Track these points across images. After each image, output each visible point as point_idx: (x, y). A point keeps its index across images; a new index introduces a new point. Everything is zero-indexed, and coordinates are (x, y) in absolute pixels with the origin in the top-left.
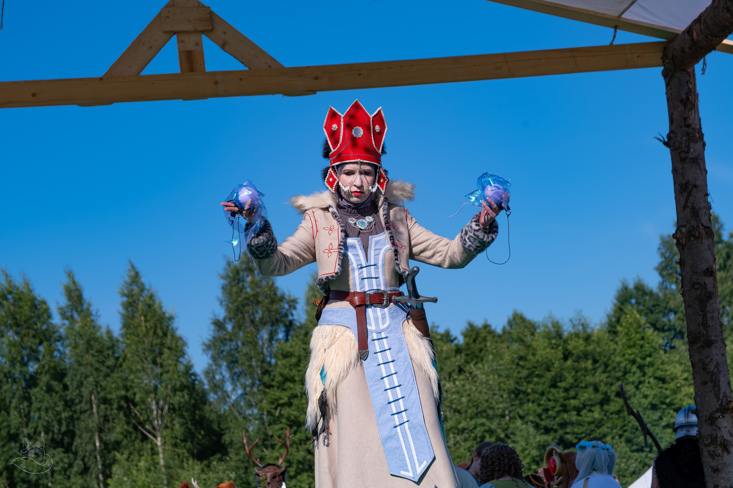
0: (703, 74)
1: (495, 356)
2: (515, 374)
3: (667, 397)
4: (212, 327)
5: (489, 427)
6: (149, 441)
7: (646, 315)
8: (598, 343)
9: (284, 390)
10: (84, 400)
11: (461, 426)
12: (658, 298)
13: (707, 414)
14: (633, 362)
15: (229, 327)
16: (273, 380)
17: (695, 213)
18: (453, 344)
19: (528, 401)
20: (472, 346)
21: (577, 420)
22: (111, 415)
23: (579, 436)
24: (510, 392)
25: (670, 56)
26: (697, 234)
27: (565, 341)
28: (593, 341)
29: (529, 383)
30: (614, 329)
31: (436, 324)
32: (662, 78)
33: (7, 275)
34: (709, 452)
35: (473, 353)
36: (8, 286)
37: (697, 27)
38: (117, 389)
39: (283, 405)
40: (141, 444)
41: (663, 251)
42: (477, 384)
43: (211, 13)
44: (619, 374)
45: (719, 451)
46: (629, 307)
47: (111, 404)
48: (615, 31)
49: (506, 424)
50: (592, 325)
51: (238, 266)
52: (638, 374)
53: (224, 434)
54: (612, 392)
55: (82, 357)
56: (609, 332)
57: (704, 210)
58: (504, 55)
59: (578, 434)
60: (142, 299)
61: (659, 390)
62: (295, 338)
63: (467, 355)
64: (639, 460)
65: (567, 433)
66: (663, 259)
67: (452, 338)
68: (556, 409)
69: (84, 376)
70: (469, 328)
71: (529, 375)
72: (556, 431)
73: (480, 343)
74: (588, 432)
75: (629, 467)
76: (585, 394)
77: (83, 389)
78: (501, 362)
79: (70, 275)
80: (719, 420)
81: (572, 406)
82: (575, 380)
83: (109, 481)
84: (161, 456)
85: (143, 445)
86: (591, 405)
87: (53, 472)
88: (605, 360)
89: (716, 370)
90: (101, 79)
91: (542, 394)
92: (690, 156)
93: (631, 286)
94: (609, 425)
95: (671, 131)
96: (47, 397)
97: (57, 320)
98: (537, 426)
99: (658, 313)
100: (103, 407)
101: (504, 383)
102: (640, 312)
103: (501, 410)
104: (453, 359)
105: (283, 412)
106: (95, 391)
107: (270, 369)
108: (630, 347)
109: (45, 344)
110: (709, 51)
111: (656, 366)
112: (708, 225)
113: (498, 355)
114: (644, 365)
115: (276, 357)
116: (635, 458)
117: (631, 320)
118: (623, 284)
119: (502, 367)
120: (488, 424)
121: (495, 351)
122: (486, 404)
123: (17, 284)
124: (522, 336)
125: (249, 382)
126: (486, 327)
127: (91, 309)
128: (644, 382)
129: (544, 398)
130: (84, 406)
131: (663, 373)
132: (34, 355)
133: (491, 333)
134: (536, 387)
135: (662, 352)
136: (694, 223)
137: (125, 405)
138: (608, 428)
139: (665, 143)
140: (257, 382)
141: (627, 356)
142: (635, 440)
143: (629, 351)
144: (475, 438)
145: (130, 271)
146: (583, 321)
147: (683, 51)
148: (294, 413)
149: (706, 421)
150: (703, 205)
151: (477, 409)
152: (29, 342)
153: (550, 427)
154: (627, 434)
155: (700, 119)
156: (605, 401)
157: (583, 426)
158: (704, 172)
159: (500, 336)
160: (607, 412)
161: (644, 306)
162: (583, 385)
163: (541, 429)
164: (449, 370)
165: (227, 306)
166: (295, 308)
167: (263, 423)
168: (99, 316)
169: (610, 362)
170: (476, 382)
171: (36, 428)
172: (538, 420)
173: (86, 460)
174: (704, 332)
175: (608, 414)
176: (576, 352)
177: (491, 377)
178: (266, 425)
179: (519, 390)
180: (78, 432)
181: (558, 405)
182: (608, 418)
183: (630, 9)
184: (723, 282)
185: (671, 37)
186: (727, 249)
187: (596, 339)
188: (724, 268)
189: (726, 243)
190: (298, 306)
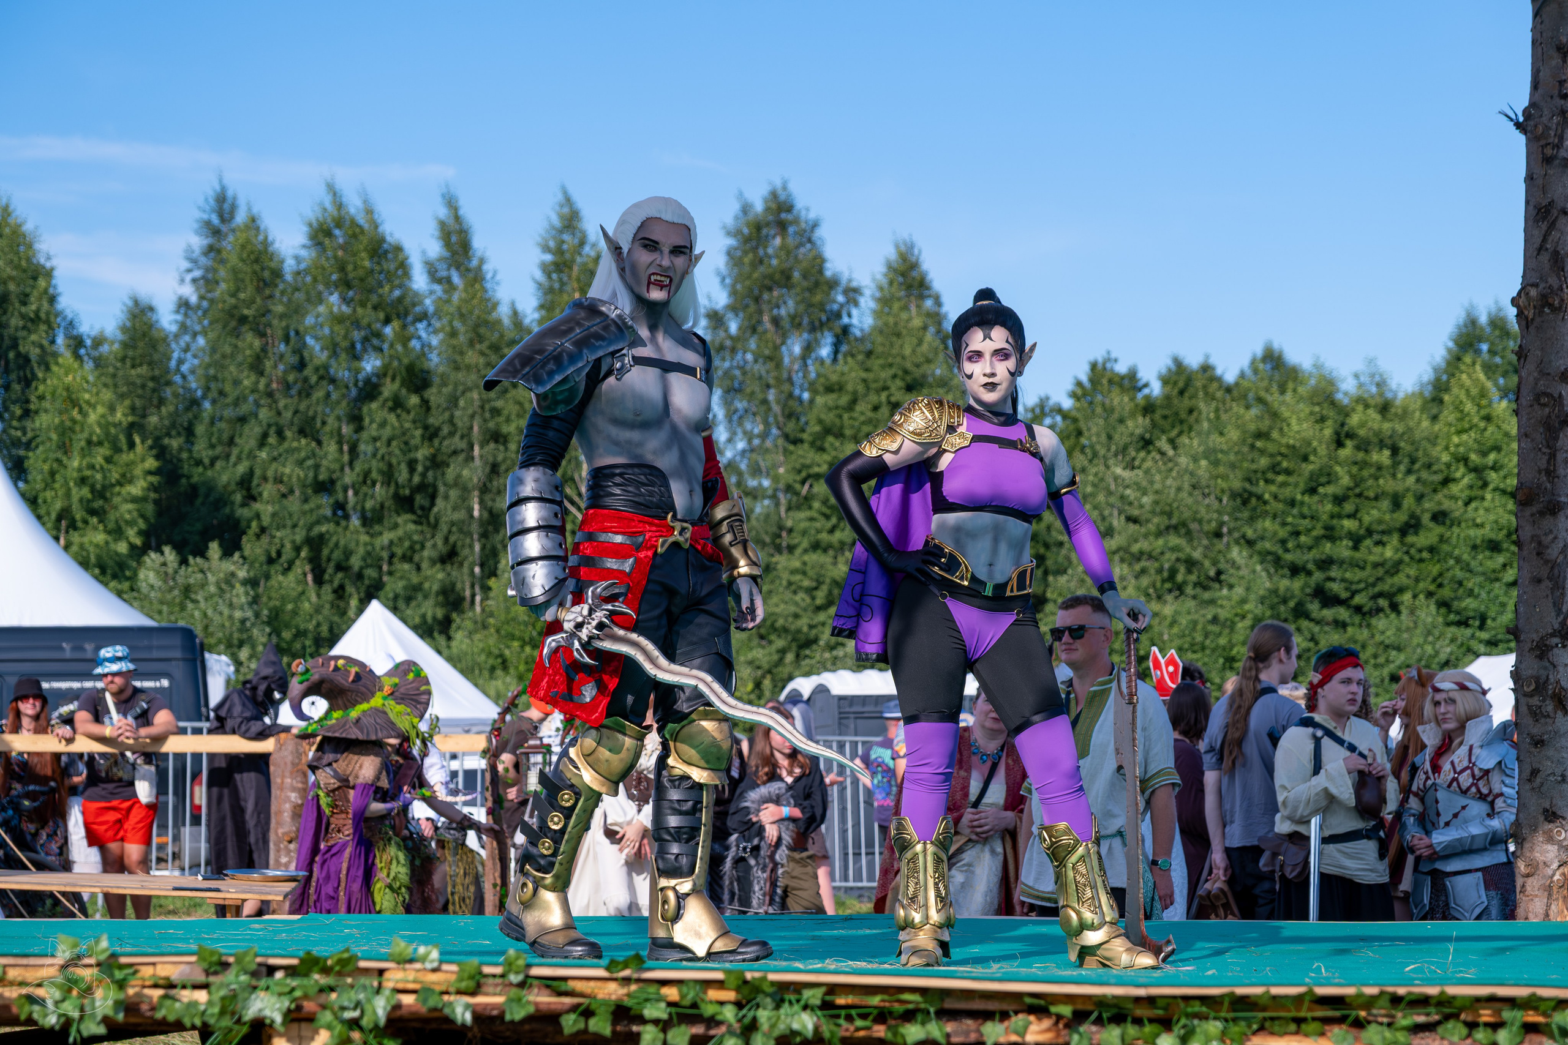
2: (1245, 465)
5: (1188, 554)
7: (1502, 376)
8: (1402, 419)
9: (822, 449)
10: (459, 431)
11: (1135, 548)
13: (1535, 637)
15: (733, 327)
16: (803, 430)
17: (1559, 261)
18: (1140, 396)
19: (1265, 514)
20: (1176, 401)
21: (1352, 558)
23: (1354, 587)
24: (1234, 495)
26: (1556, 302)
29: (1267, 481)
30: (1438, 397)
31: (1113, 355)
33: (335, 194)
35: (1177, 414)
36: (335, 213)
39: (816, 478)
45: (1549, 707)
50: (1395, 387)
51: (761, 217)
54: (1423, 512)
55: (462, 353)
56: (1430, 400)
59: (1351, 583)
60: (579, 259)
62: (849, 359)
64: (1459, 642)
65: (1330, 579)
67: (1140, 384)
68: (1315, 533)
69: (461, 388)
70: (1173, 367)
71: (1275, 468)
72: (1309, 573)
73: (1190, 398)
74: (1371, 580)
75: (1437, 653)
76: (1373, 512)
77: (458, 413)
78: (1223, 440)
79: (451, 203)
80: (1556, 651)
81: (1345, 530)
82: (1357, 485)
83: (492, 582)
86: (1383, 533)
87: (392, 556)
88: (1414, 449)
89: (1561, 557)
91: (1292, 504)
93: (1483, 319)
94: (1412, 572)
95: (1533, 104)
96: (392, 418)
97: (420, 281)
98: (1277, 561)
100: (491, 447)
101: (1225, 477)
103: (1214, 524)
105: (814, 490)
106: (479, 417)
107: (799, 409)
109: (396, 324)
115: (812, 388)
116: (1449, 635)
118: (1469, 314)
119: (1225, 447)
120: (1187, 547)
122: (1187, 512)
123: (352, 211)
124: (1265, 395)
125: (758, 429)
126: (1206, 368)
127: (485, 267)
129: (1295, 511)
130: (458, 442)
132: (374, 341)
133: (1216, 381)
134: (1282, 490)
136: (1553, 281)
138: (1408, 576)
139: (1518, 125)
140: (775, 431)
142: (1456, 603)
144: (1159, 572)
145: (562, 206)
149: (1531, 649)
151: (1170, 518)
152: (366, 315)
153: (1300, 563)
154: (1442, 592)
156: (1412, 526)
157: (1363, 568)
159: (1228, 390)
160: (1412, 546)
161: (1502, 357)
162: (1371, 494)
163: (1282, 567)
165: (733, 286)
166: (855, 304)
167: (777, 504)
168: (498, 283)
171: (367, 474)
172: (1280, 552)
173: (452, 539)
174: (1549, 486)
175: (1413, 551)
176: (1362, 432)
177: (1204, 463)
178: (783, 509)
179: (1251, 494)
180: (442, 489)
181: (1319, 525)
182: (1412, 558)
187: (1399, 411)
190: (862, 302)
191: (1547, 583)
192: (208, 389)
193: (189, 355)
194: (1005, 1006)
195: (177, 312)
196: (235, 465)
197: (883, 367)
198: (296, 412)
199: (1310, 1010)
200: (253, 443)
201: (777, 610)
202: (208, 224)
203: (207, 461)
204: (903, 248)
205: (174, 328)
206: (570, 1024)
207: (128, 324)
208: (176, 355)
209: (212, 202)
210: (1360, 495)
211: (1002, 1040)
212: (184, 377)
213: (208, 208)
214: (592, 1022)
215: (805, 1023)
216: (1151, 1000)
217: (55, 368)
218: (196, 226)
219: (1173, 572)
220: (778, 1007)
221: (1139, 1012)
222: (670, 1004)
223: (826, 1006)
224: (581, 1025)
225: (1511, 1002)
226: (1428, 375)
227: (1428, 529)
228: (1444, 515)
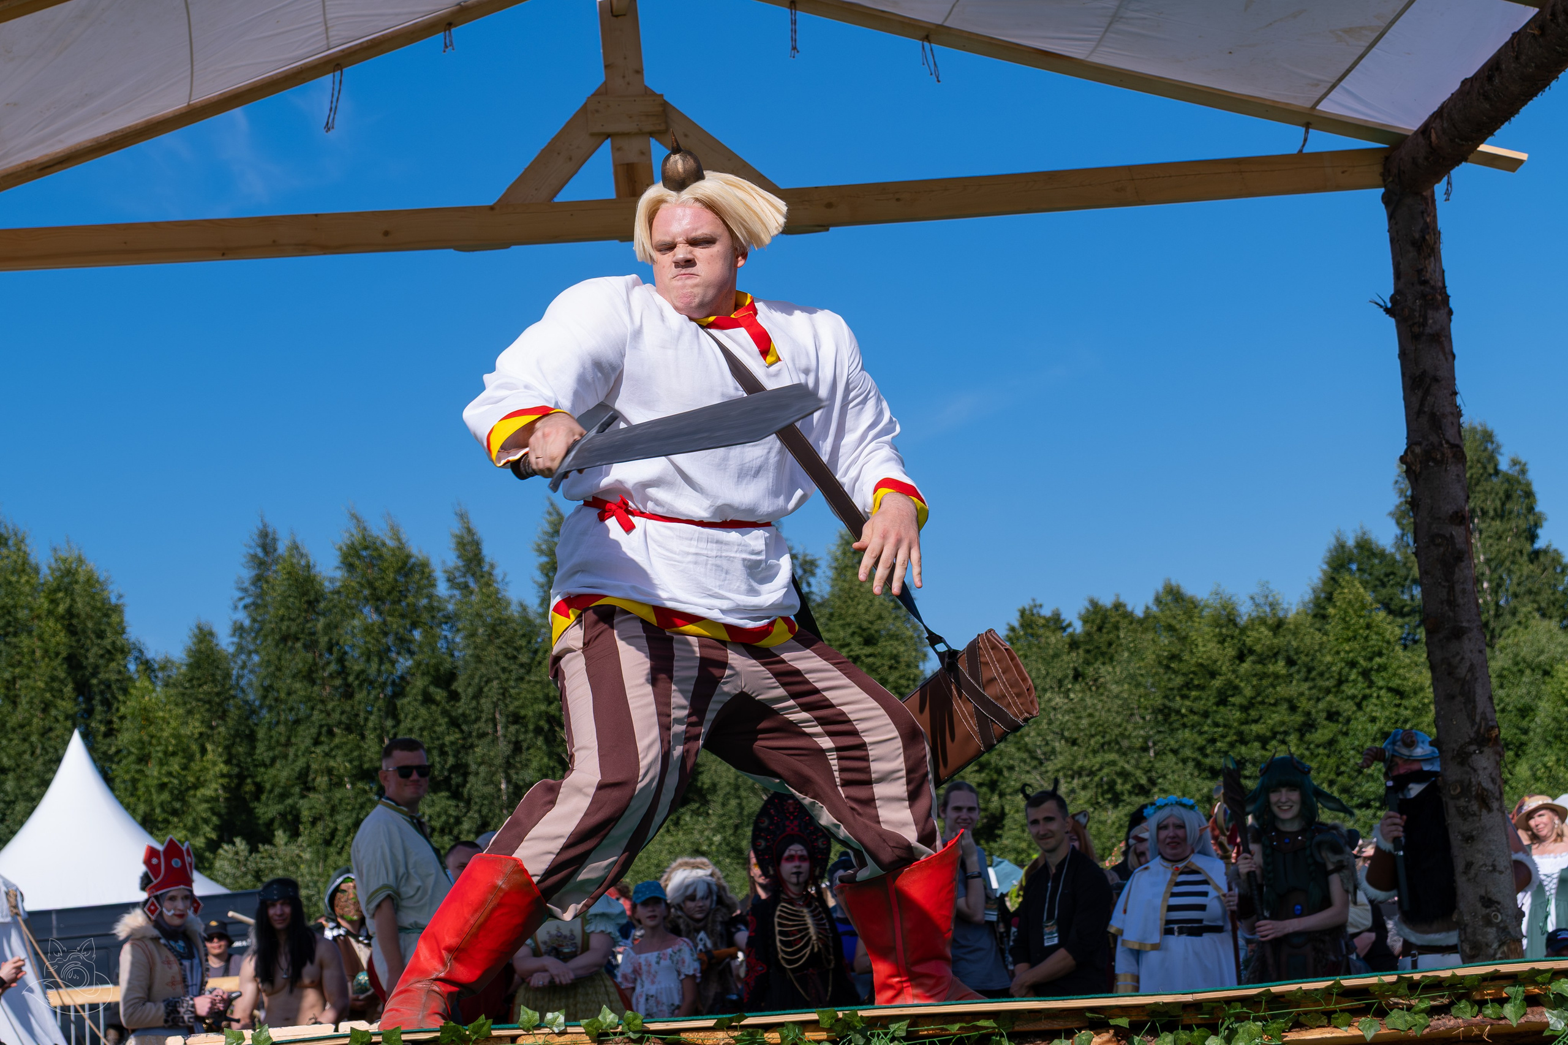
0: (1447, 200)
1: (1132, 653)
2: (1163, 684)
3: (1406, 721)
5: (1123, 767)
7: (1374, 589)
8: (1295, 634)
10: (484, 717)
12: (1394, 561)
13: (1455, 745)
14: (1353, 664)
17: (1436, 422)
18: (1065, 634)
19: (1184, 726)
20: (1096, 636)
22: (525, 740)
24: (1156, 711)
25: (1395, 170)
26: (1438, 456)
27: (1243, 630)
28: (1289, 630)
29: (1184, 697)
30: (1322, 612)
31: (1038, 602)
32: (1383, 206)
33: (358, 521)
34: (1458, 808)
35: (1098, 648)
36: (362, 537)
37: (1437, 124)
38: (536, 700)
41: (1403, 486)
42: (1104, 698)
43: (665, 105)
44: (1330, 683)
45: (1475, 806)
46: (1347, 578)
47: (526, 726)
48: (1307, 132)
49: (1150, 762)
50: (1286, 606)
52: (1361, 684)
53: (701, 773)
54: (1317, 712)
55: (482, 648)
56: (1315, 615)
57: (1450, 418)
58: (1129, 168)
61: (1395, 710)
63: (1088, 651)
66: (1403, 499)
67: (1064, 624)
68: (1228, 739)
69: (484, 679)
70: (1091, 608)
71: (1188, 685)
73: (1108, 633)
76: (1273, 716)
77: (483, 700)
78: (1142, 664)
79: (463, 518)
80: (1474, 755)
81: (1254, 733)
82: (1258, 694)
86: (1286, 733)
88: (1307, 659)
89: (1469, 676)
90: (492, 208)
91: (1206, 715)
92: (1428, 330)
93: (1351, 543)
95: (1397, 291)
96: (423, 711)
97: (442, 588)
98: (1198, 765)
99: (1392, 586)
100: (513, 729)
101: (1146, 696)
102: (1365, 584)
103: (1140, 740)
104: (1066, 658)
106: (501, 705)
108: (1348, 640)
109: (421, 628)
110: (1458, 163)
111: (1390, 670)
112: (1457, 442)
113: (1135, 652)
114: (1371, 669)
117: (1350, 597)
118: (1338, 539)
119: (1142, 671)
120: (1122, 763)
121: (1132, 645)
122: (1117, 731)
123: (376, 533)
124: (1174, 622)
126: (1118, 606)
127: (496, 572)
128: (1371, 696)
129: (1209, 721)
130: (481, 725)
131: (1402, 681)
132: (404, 644)
133: (1128, 616)
134: (1196, 703)
135: (1399, 648)
136: (1434, 439)
137: (546, 727)
139: (1387, 311)
141: (1342, 654)
143: (1347, 646)
144: (1099, 785)
145: (550, 514)
146: (1270, 599)
147: (1415, 162)
149: (1453, 758)
150: (1448, 409)
151: (1103, 737)
152: (395, 623)
153: (1218, 766)
154: (1343, 780)
155: (1443, 271)
156: (1308, 726)
158: (1450, 358)
159: (1141, 622)
160: (1312, 742)
161: (1370, 574)
162: (1272, 701)
163: (1204, 770)
164: (1060, 675)
166: (813, 574)
168: (507, 584)
169: (1315, 663)
170: (1102, 694)
172: (1200, 757)
173: (485, 811)
174: (1451, 614)
175: (1312, 746)
176: (1258, 648)
177: (1126, 686)
179: (1169, 708)
180: (473, 767)
181: (1233, 731)
183: (1330, 96)
184: (1500, 538)
185: (1396, 140)
186: (1506, 485)
187: (1292, 627)
188: (1501, 515)
189: (1506, 474)
190: (818, 572)
191: (1459, 699)
192: (265, 697)
193: (246, 671)
194: (1069, 1025)
195: (233, 635)
196: (294, 761)
197: (843, 626)
198: (342, 713)
200: (308, 742)
202: (254, 557)
203: (268, 761)
205: (231, 649)
207: (193, 648)
208: (234, 672)
209: (255, 537)
210: (1263, 703)
212: (243, 691)
213: (253, 544)
217: (133, 691)
218: (244, 560)
219: (1112, 784)
221: (1187, 1019)
225: (1513, 978)
226: (1308, 596)
227: (1324, 727)
228: (1338, 713)
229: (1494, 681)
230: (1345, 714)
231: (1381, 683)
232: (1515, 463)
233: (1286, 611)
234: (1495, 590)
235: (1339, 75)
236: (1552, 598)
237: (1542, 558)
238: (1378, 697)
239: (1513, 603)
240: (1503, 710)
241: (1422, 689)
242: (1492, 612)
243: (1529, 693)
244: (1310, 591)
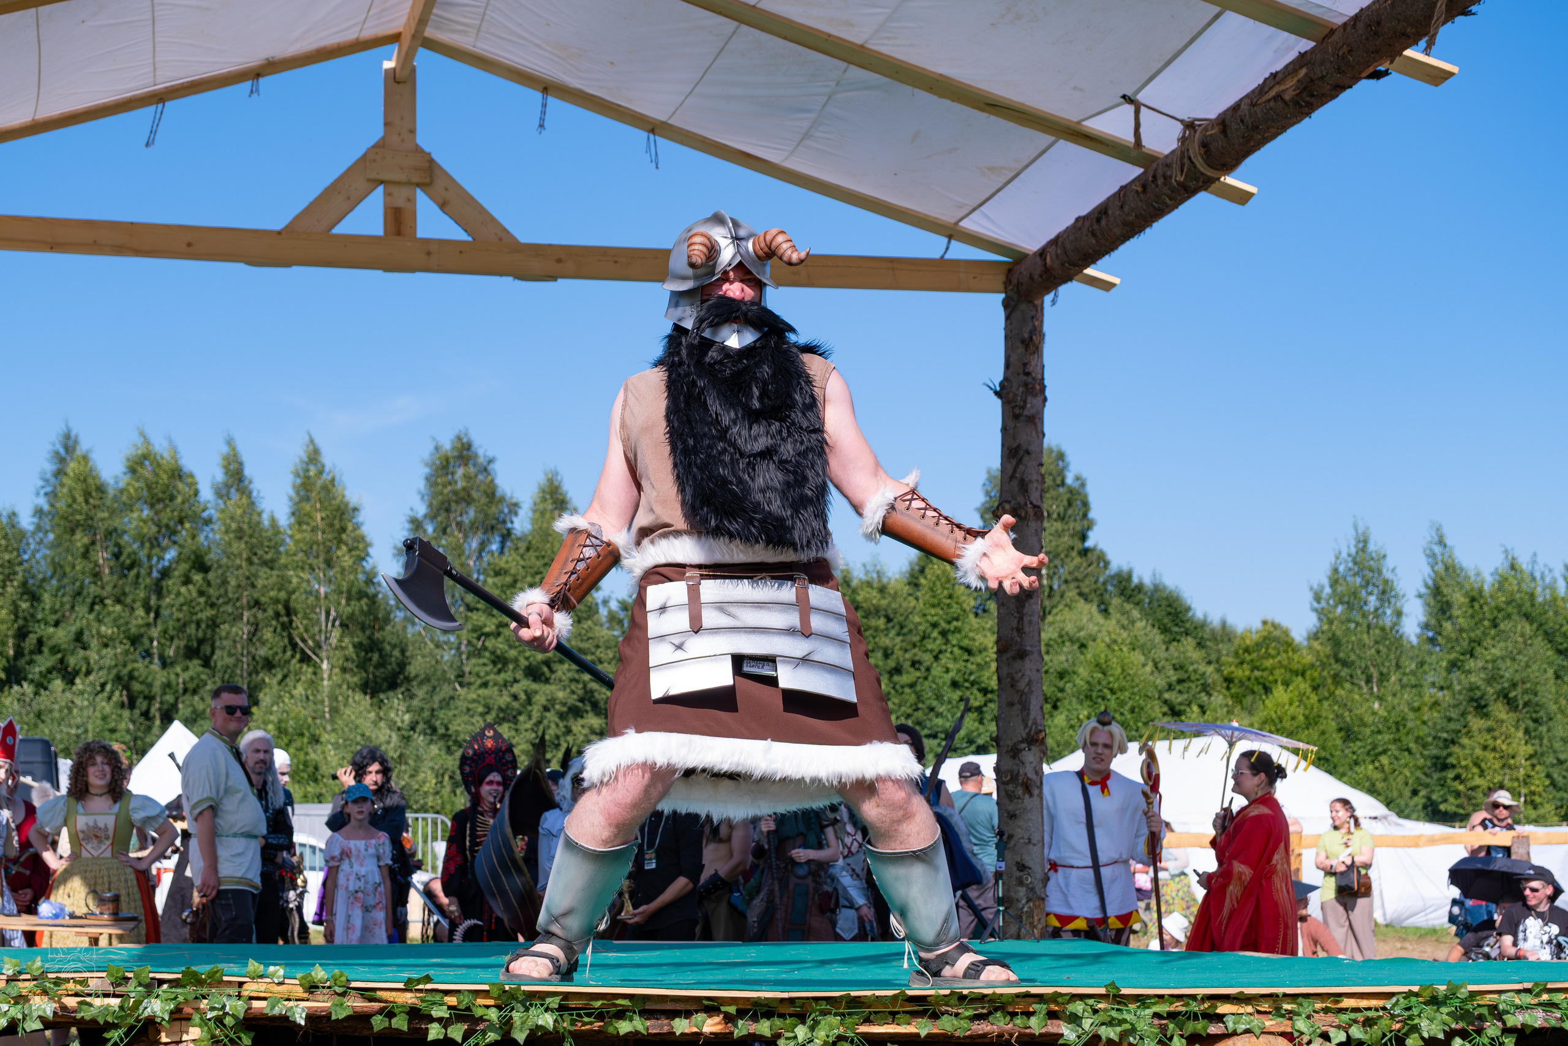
3: (971, 674)
4: (408, 526)
6: (312, 663)
8: (895, 597)
13: (1010, 743)
14: (934, 625)
15: (430, 529)
17: (1024, 486)
25: (1015, 281)
26: (1023, 514)
27: (854, 591)
28: (889, 594)
32: (1002, 309)
33: (144, 437)
34: (1006, 792)
36: (145, 450)
37: (1052, 249)
39: (487, 635)
40: (298, 666)
41: (989, 488)
43: (431, 162)
44: (916, 639)
45: (1020, 791)
47: (265, 611)
48: (949, 242)
50: (890, 574)
51: (449, 454)
52: (940, 642)
53: (410, 663)
54: (905, 661)
55: (231, 544)
56: (909, 584)
57: (1035, 484)
60: (319, 482)
62: (512, 552)
66: (988, 499)
79: (230, 442)
80: (1024, 753)
84: (325, 683)
85: (301, 668)
88: (901, 619)
89: (1027, 689)
90: (280, 232)
92: (1026, 413)
94: (896, 701)
95: (1006, 379)
97: (206, 496)
105: (487, 644)
108: (934, 606)
110: (1066, 281)
111: (963, 633)
112: (1038, 503)
114: (949, 631)
115: (485, 572)
117: (939, 572)
123: (158, 448)
127: (253, 487)
128: (946, 651)
131: (971, 643)
135: (971, 616)
136: (1021, 499)
139: (996, 393)
141: (929, 617)
142: (928, 724)
143: (933, 611)
145: (308, 446)
146: (878, 568)
147: (1031, 278)
148: (501, 646)
149: (1007, 751)
155: (1044, 366)
156: (898, 670)
158: (1042, 436)
165: (430, 501)
166: (516, 514)
167: (460, 654)
168: (262, 498)
169: (906, 623)
174: (1018, 639)
175: (898, 687)
176: (864, 605)
178: (464, 657)
180: (219, 642)
182: (897, 691)
183: (972, 216)
184: (1059, 536)
185: (1019, 257)
186: (1069, 495)
187: (892, 592)
188: (1061, 518)
189: (1069, 487)
190: (521, 512)
191: (1018, 707)
192: (54, 571)
194: (689, 1007)
196: (71, 626)
197: (537, 558)
198: (115, 586)
199: (902, 1006)
200: (84, 611)
201: (459, 728)
202: (56, 454)
203: (52, 622)
204: (550, 476)
205: (31, 528)
206: (378, 1023)
208: (32, 547)
209: (59, 438)
211: (687, 1031)
212: (38, 562)
213: (57, 443)
214: (394, 1021)
215: (547, 1020)
216: (792, 1001)
220: (527, 1010)
221: (782, 1010)
222: (450, 1008)
223: (562, 1008)
224: (387, 1024)
225: (1040, 998)
226: (906, 567)
227: (908, 672)
228: (920, 662)
229: (1043, 649)
230: (925, 664)
231: (954, 642)
232: (1077, 478)
233: (890, 579)
234: (1050, 577)
235: (979, 202)
236: (1094, 587)
237: (1089, 555)
238: (951, 652)
239: (1064, 587)
240: (1046, 672)
241: (985, 649)
242: (1046, 594)
243: (1067, 661)
244: (907, 564)
